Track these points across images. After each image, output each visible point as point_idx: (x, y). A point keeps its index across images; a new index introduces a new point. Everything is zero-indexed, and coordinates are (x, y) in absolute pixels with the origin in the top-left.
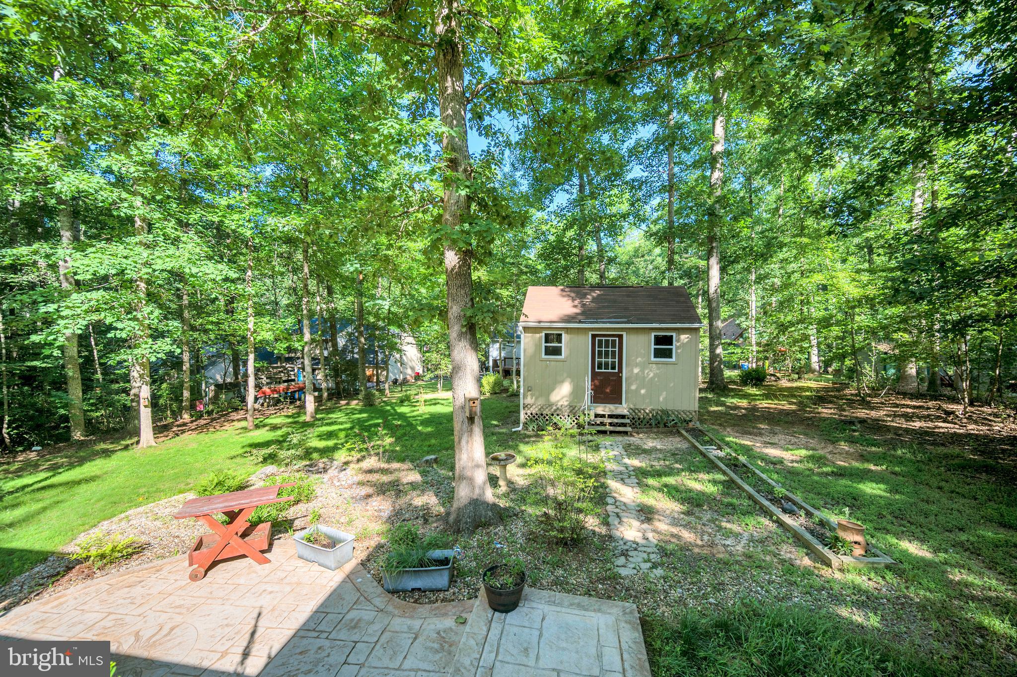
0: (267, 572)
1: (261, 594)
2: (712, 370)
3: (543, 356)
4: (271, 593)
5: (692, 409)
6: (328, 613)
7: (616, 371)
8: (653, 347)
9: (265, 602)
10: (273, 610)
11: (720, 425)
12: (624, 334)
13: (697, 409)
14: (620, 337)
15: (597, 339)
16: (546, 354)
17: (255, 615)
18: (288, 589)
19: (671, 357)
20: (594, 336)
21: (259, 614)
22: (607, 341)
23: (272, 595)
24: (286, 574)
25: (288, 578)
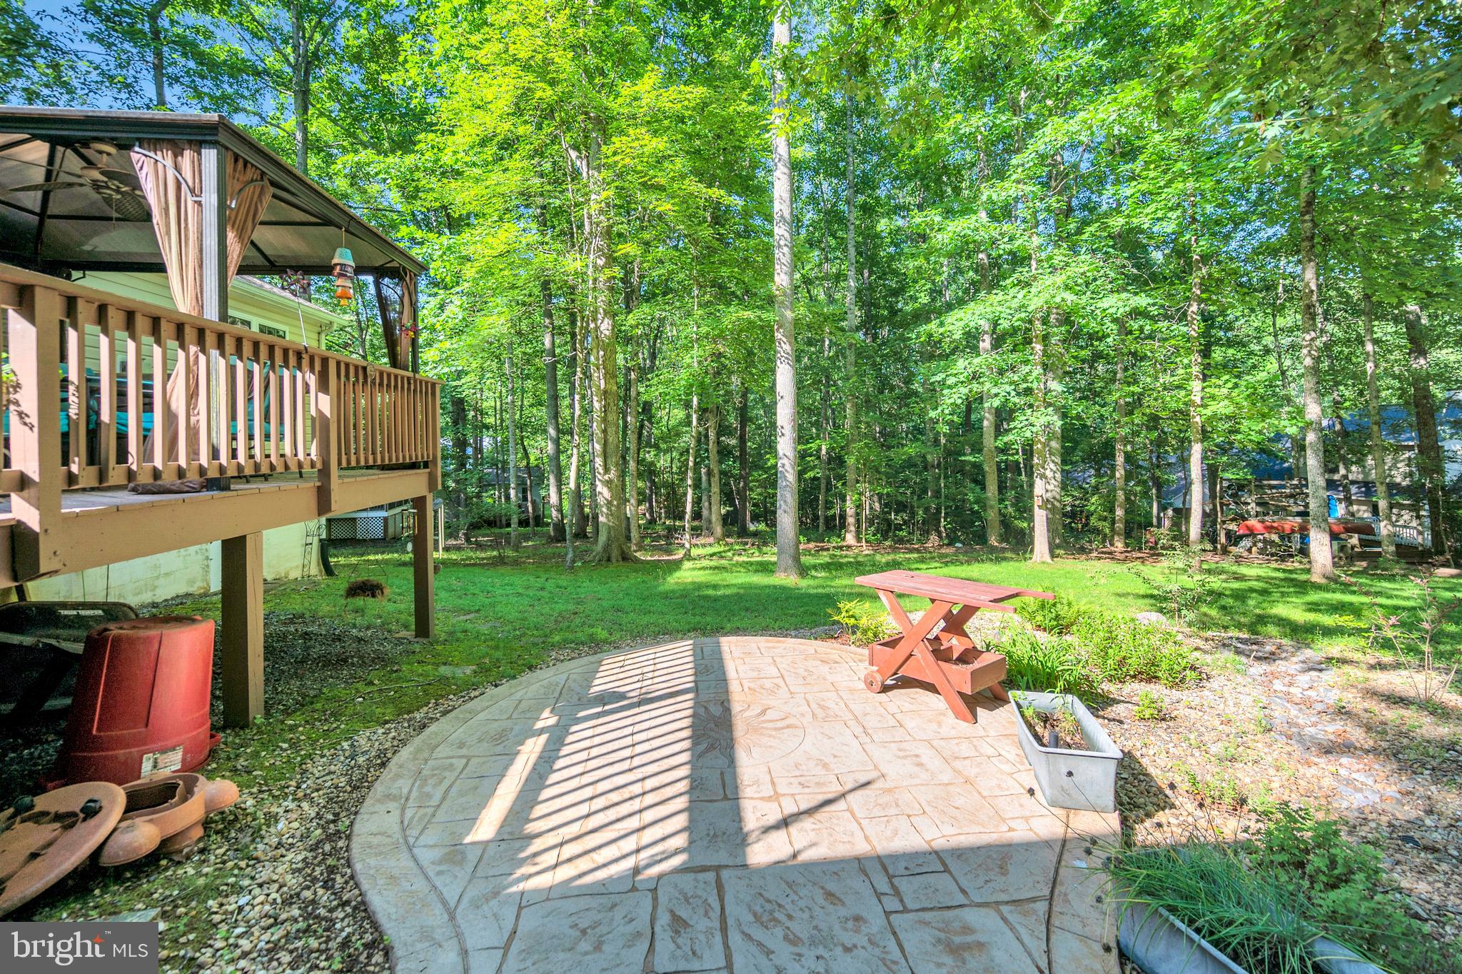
0: (953, 733)
1: (905, 757)
4: (921, 765)
6: (946, 870)
9: (895, 770)
10: (890, 791)
17: (863, 780)
18: (945, 777)
21: (868, 783)
23: (917, 769)
24: (973, 753)
25: (967, 762)
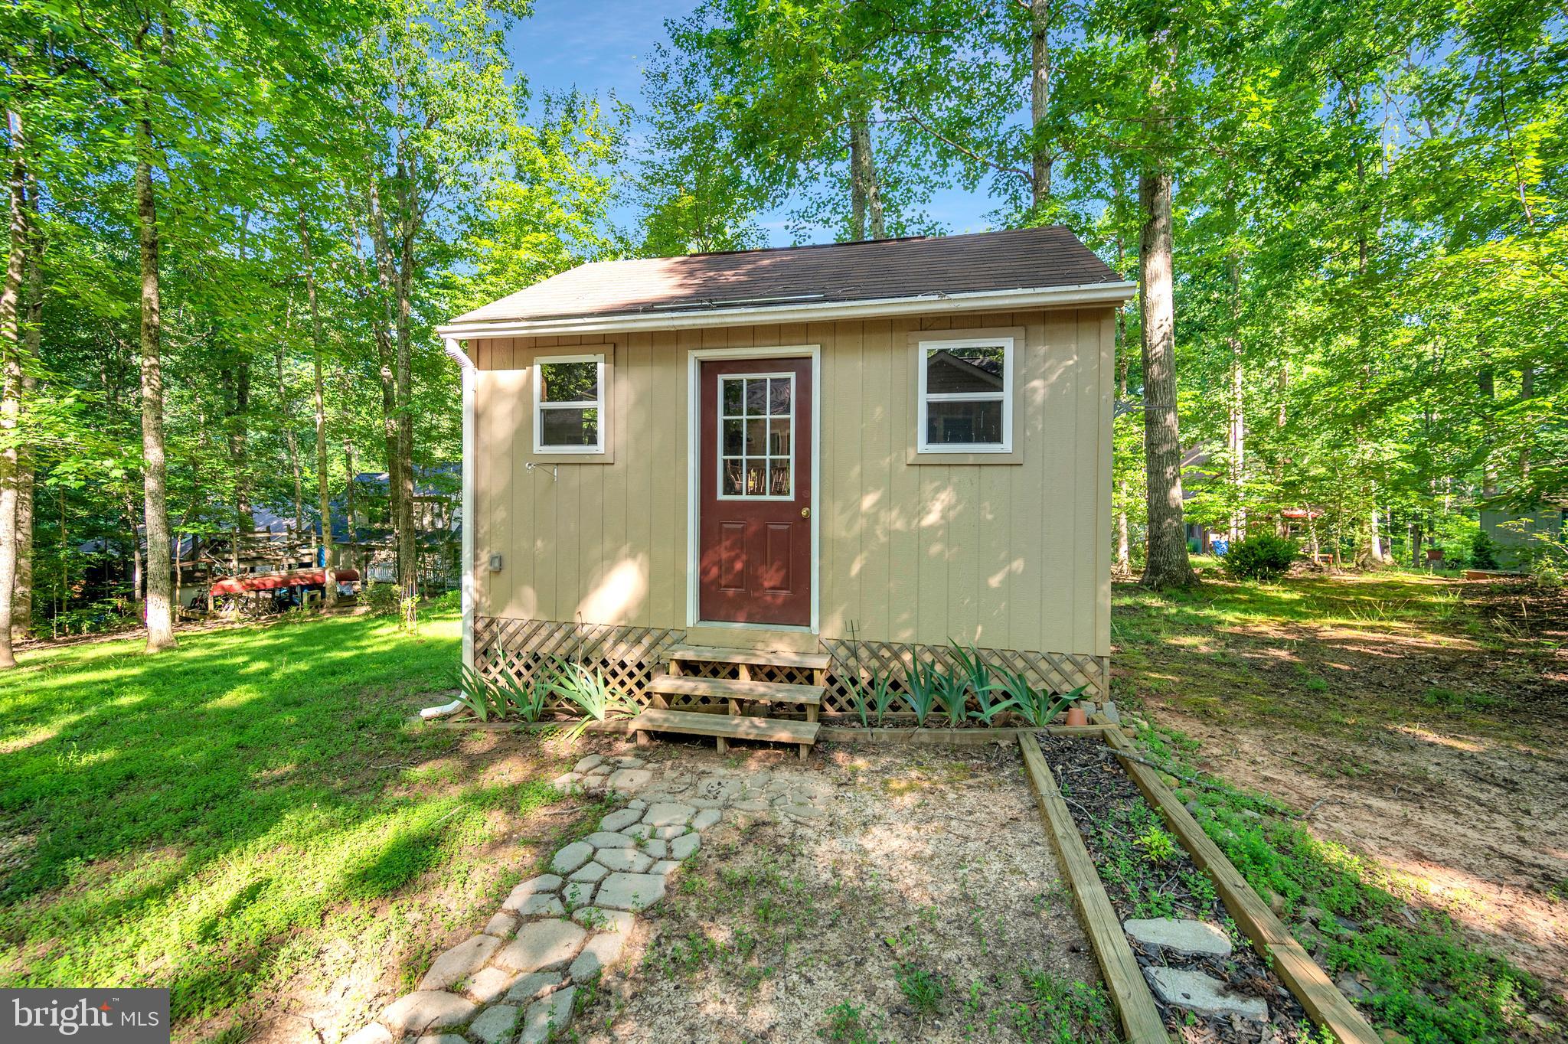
2: (1155, 538)
3: (538, 448)
5: (1083, 647)
7: (791, 498)
8: (924, 397)
11: (1205, 714)
12: (814, 351)
13: (1107, 649)
14: (802, 365)
15: (721, 378)
16: (547, 441)
19: (997, 438)
20: (709, 369)
22: (756, 387)
